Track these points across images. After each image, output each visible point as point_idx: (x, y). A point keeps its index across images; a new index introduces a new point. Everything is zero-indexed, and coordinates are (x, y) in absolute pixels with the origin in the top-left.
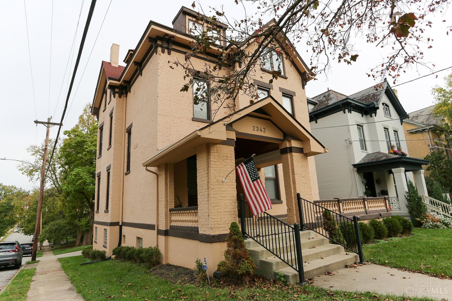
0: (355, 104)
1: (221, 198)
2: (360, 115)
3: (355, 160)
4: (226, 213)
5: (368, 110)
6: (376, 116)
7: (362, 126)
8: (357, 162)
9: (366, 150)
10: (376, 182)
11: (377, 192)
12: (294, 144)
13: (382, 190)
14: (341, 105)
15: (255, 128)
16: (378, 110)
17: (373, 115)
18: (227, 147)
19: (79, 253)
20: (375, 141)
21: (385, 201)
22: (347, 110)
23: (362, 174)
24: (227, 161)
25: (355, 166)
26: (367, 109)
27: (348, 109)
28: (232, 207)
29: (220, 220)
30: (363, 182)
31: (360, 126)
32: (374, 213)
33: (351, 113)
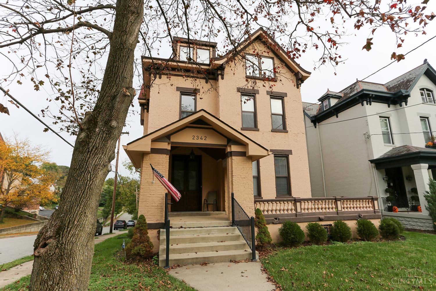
0: (375, 95)
1: (150, 196)
2: (387, 105)
3: (373, 156)
4: (154, 207)
5: (396, 99)
6: (406, 105)
7: (388, 118)
8: (376, 156)
9: (393, 144)
10: (407, 179)
11: (407, 190)
12: (234, 148)
13: (413, 187)
14: (357, 98)
15: (195, 137)
16: (409, 98)
17: (404, 104)
18: (159, 155)
19: (127, 232)
20: (405, 133)
21: (372, 202)
22: (365, 103)
23: (384, 170)
24: (158, 166)
25: (372, 161)
26: (394, 98)
27: (366, 101)
28: (160, 203)
29: (147, 212)
30: (384, 179)
31: (386, 118)
32: (350, 214)
33: (370, 105)
